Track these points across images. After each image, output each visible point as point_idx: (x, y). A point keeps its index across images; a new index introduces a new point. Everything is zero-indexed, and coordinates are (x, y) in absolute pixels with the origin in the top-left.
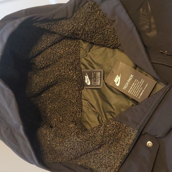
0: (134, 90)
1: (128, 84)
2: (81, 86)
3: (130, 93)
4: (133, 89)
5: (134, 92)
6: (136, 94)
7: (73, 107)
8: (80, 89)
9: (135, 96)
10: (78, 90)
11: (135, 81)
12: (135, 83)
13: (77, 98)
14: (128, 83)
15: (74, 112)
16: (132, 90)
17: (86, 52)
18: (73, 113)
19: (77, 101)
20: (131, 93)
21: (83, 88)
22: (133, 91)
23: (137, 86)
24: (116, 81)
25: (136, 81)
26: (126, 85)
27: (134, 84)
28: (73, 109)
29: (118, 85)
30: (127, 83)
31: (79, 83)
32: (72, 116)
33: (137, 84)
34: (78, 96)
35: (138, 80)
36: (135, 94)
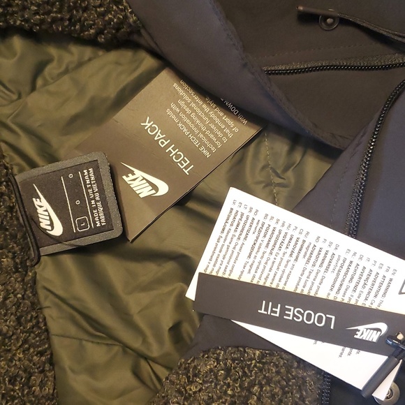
0: (208, 132)
1: (174, 149)
2: (25, 249)
3: (214, 149)
4: (201, 136)
5: (216, 135)
6: (227, 131)
7: (9, 355)
8: (23, 263)
9: (230, 136)
10: (17, 271)
11: (174, 117)
12: (180, 119)
13: (18, 305)
14: (170, 149)
15: (17, 375)
16: (205, 140)
17: (20, 97)
18: (13, 380)
19: (18, 319)
20: (215, 145)
21: (39, 257)
22: (212, 136)
23: (193, 115)
24: (145, 192)
25: (175, 112)
26: (178, 156)
27: (185, 123)
28: (11, 360)
29: (163, 188)
30: (170, 152)
31: (14, 237)
32: (13, 398)
33: (185, 112)
34: (23, 298)
35: (173, 106)
36: (225, 135)
